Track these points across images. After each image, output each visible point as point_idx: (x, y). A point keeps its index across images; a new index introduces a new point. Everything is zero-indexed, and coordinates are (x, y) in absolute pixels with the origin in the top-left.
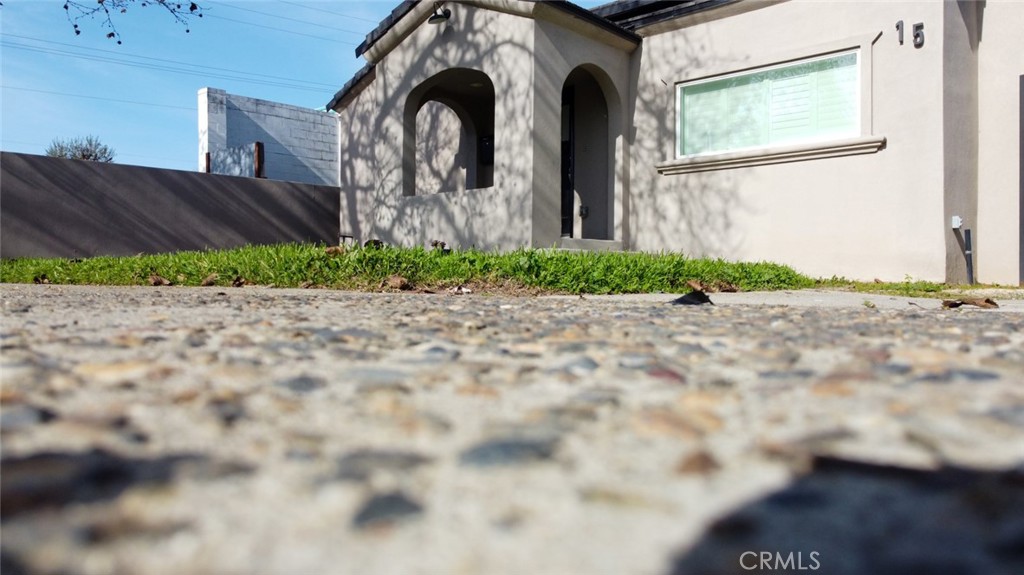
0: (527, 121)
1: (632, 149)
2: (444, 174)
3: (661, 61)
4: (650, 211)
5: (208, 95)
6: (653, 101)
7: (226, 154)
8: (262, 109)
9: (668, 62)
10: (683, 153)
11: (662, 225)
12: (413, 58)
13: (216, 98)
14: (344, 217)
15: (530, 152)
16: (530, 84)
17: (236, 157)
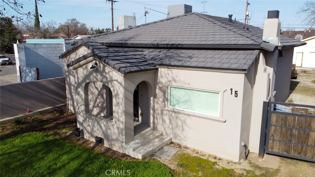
0: (123, 108)
1: (156, 100)
2: (99, 89)
3: (164, 77)
4: (161, 119)
5: (17, 47)
6: (162, 87)
7: (26, 68)
8: (37, 46)
9: (166, 77)
10: (170, 105)
11: (164, 124)
12: (86, 73)
13: (20, 47)
14: (68, 92)
15: (124, 117)
16: (123, 96)
17: (29, 70)
